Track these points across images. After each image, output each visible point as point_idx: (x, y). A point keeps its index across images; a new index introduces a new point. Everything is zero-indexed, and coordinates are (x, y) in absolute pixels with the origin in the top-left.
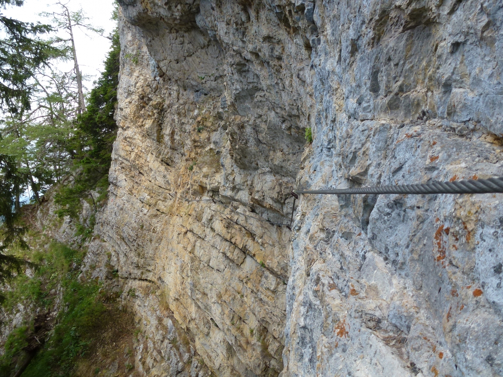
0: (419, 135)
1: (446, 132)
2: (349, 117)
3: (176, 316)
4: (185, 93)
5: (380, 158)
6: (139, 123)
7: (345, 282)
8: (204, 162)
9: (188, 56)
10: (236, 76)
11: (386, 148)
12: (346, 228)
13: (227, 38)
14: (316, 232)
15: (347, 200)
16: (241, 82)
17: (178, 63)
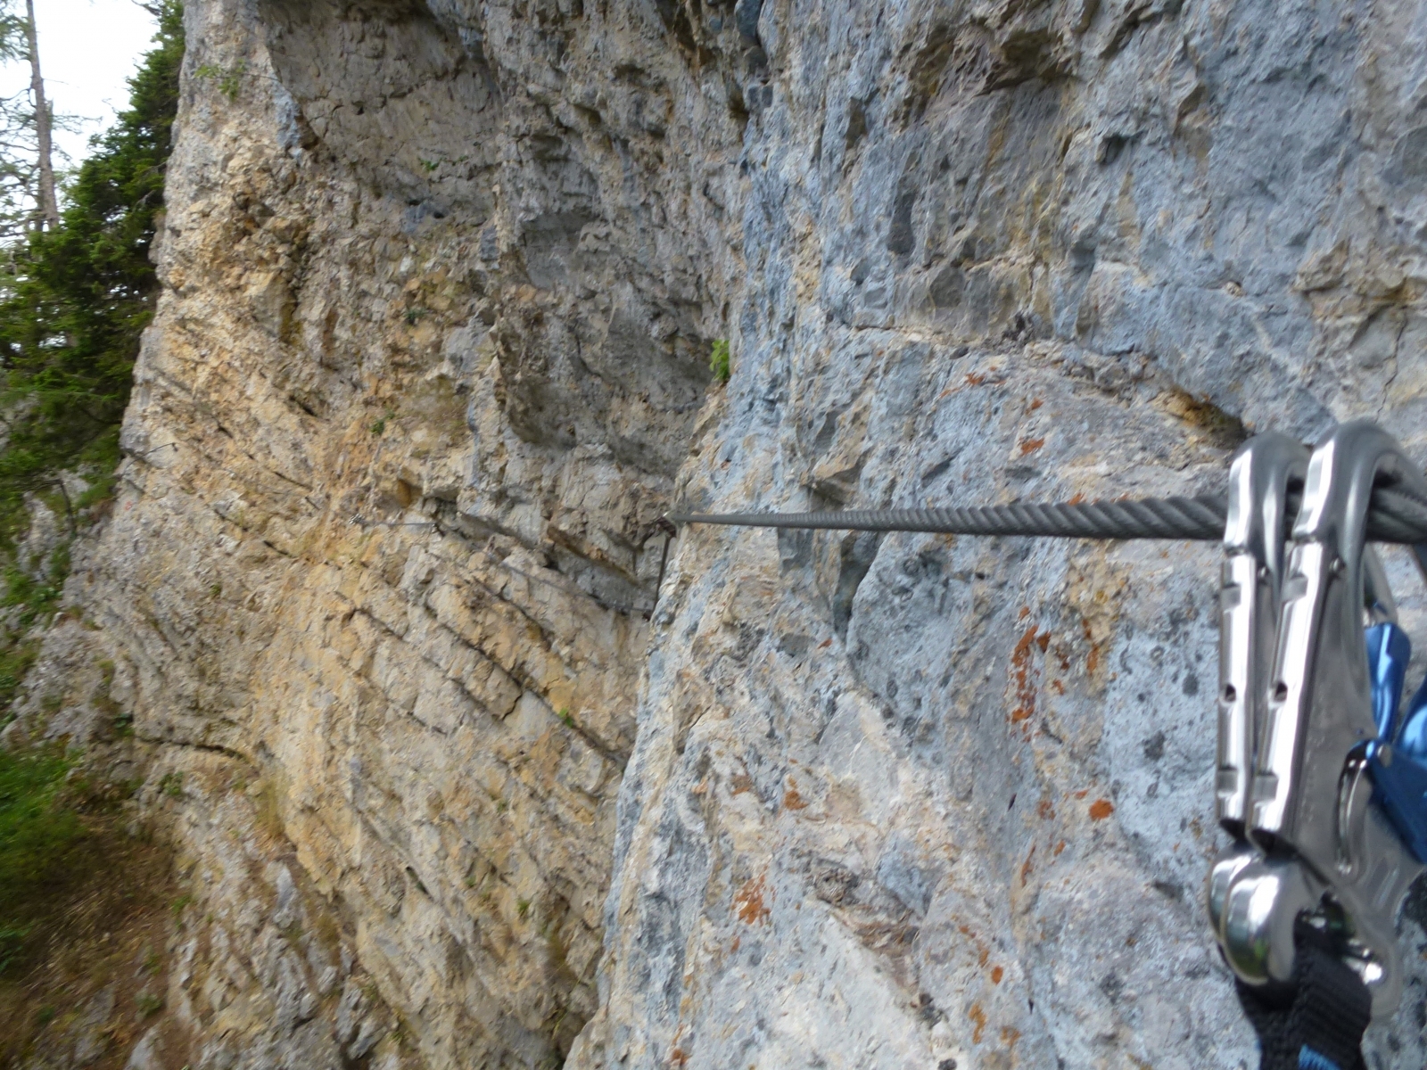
0: (1001, 379)
1: (1069, 379)
2: (830, 318)
3: (305, 858)
4: (376, 205)
5: (896, 437)
6: (229, 281)
7: (776, 774)
8: (418, 414)
9: (393, 96)
10: (530, 172)
11: (916, 409)
12: (792, 623)
13: (513, 57)
14: (714, 632)
15: (802, 545)
16: (543, 188)
17: (361, 112)
